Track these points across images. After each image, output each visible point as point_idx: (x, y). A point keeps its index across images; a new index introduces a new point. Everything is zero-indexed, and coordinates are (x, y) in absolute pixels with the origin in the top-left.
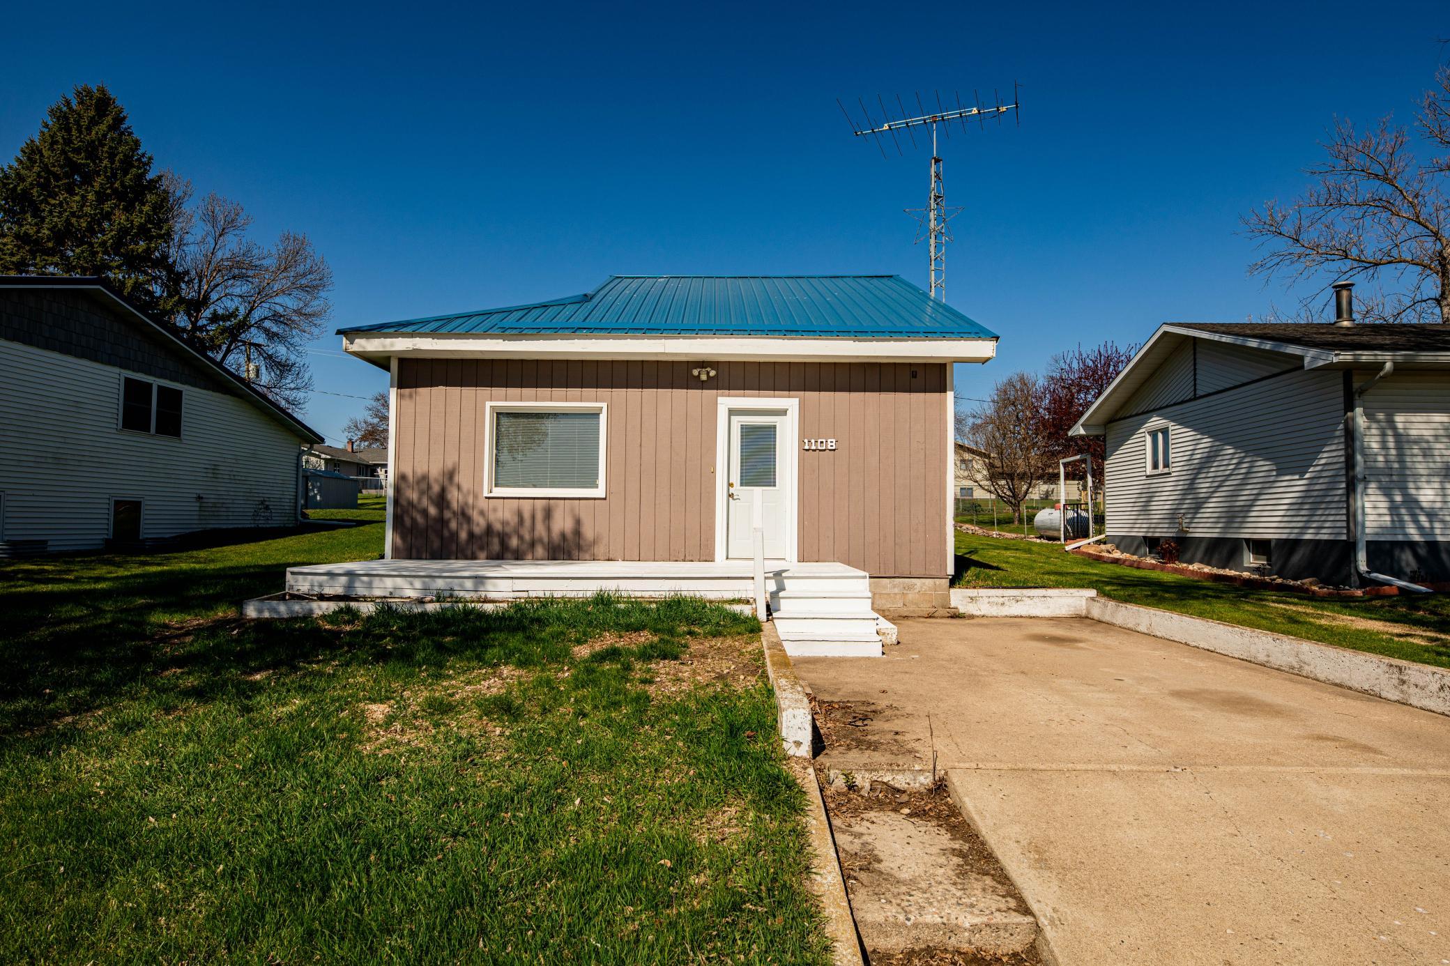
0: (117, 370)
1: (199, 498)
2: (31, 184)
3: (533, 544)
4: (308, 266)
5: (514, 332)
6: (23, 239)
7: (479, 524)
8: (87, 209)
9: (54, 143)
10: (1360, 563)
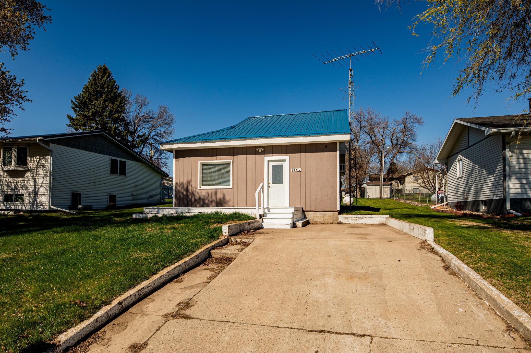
0: (109, 156)
1: (132, 194)
2: (86, 99)
3: (212, 202)
4: (167, 116)
5: (205, 141)
6: (85, 116)
7: (197, 196)
8: (101, 105)
9: (92, 85)
10: (507, 207)
